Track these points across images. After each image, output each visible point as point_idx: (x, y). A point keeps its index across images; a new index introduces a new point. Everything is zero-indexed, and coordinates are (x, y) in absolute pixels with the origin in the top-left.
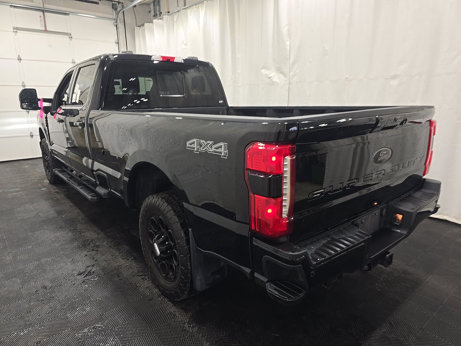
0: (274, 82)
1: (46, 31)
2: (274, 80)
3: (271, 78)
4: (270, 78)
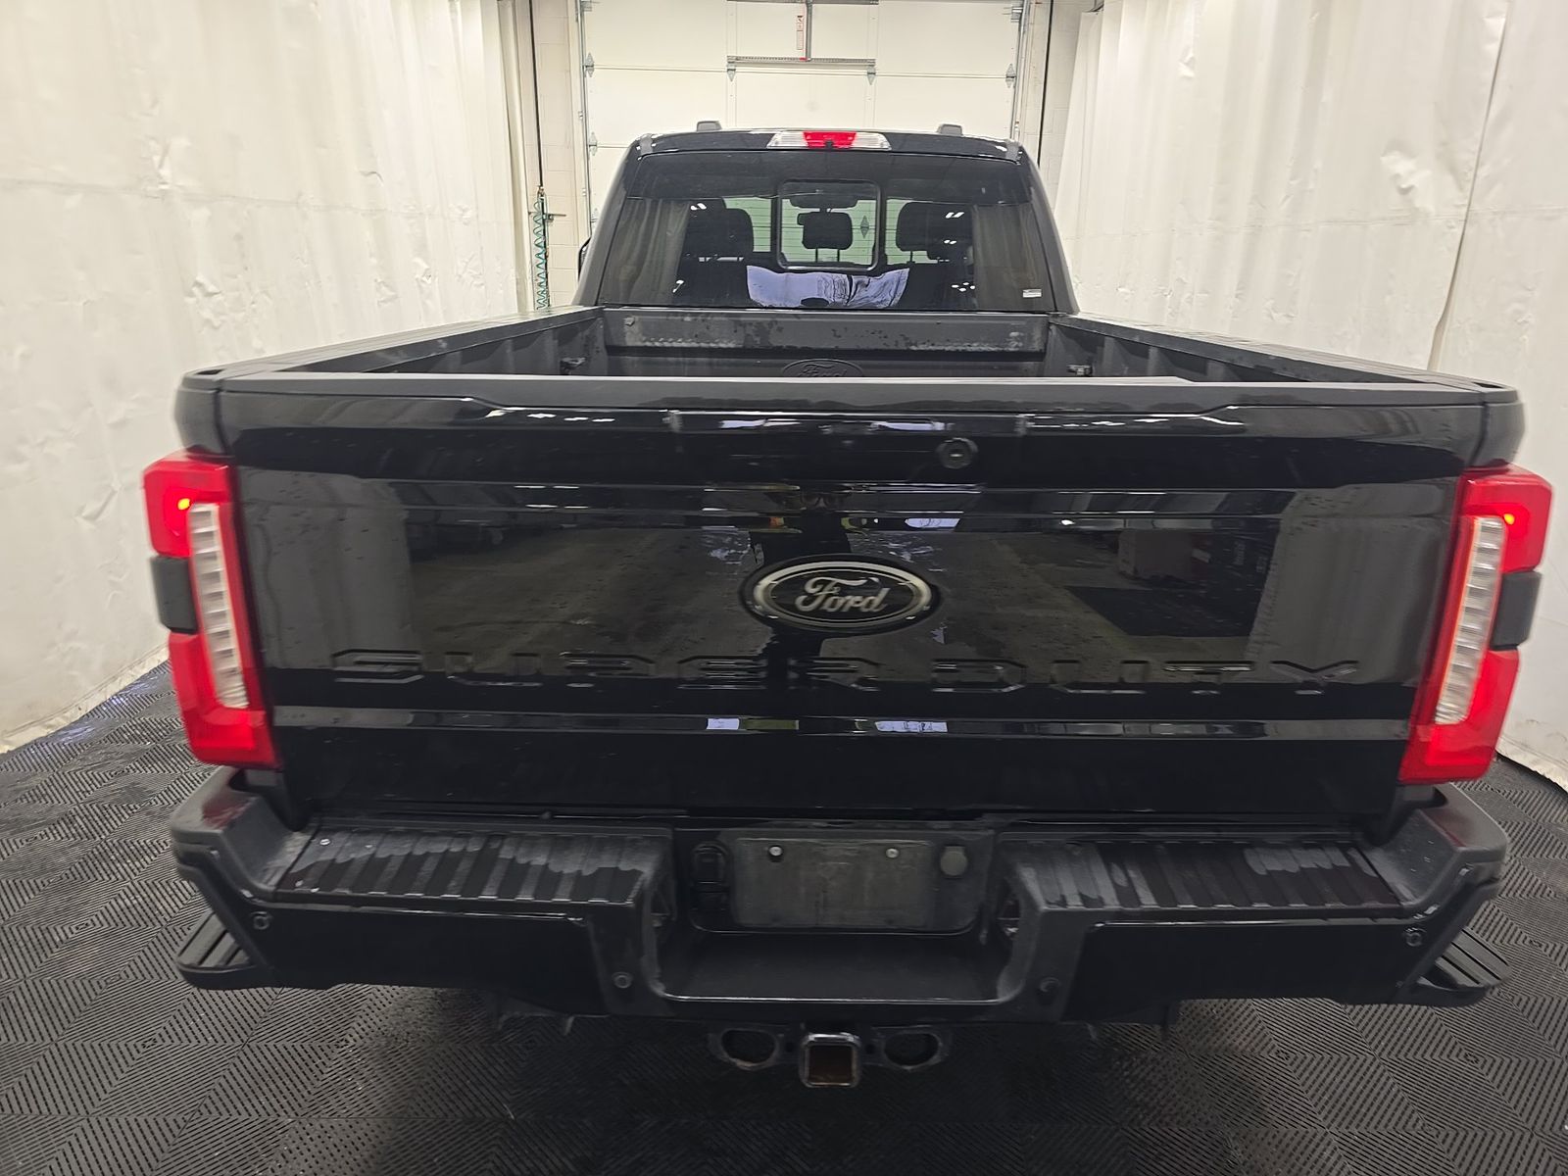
0: (1417, 209)
1: (806, 60)
2: (1418, 204)
3: (1410, 194)
4: (1405, 192)
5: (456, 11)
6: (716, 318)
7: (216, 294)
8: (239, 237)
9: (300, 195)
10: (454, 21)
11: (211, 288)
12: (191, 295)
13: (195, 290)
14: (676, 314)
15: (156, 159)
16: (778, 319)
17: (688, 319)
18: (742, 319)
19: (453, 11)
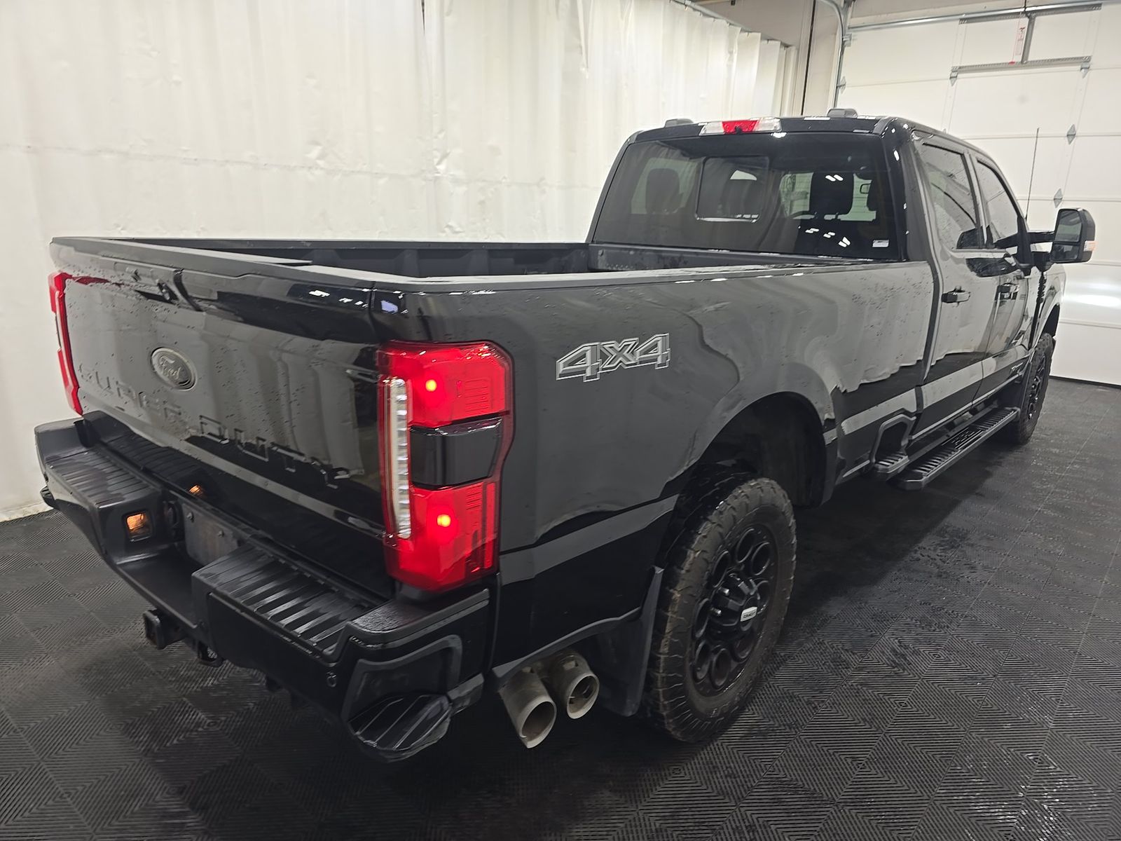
5: (732, 60)
6: (648, 253)
7: (460, 232)
8: (482, 203)
9: (542, 179)
10: (729, 67)
11: (458, 229)
12: (444, 232)
13: (447, 229)
14: (626, 249)
15: (436, 160)
16: (685, 255)
17: (632, 253)
18: (663, 254)
19: (731, 59)
